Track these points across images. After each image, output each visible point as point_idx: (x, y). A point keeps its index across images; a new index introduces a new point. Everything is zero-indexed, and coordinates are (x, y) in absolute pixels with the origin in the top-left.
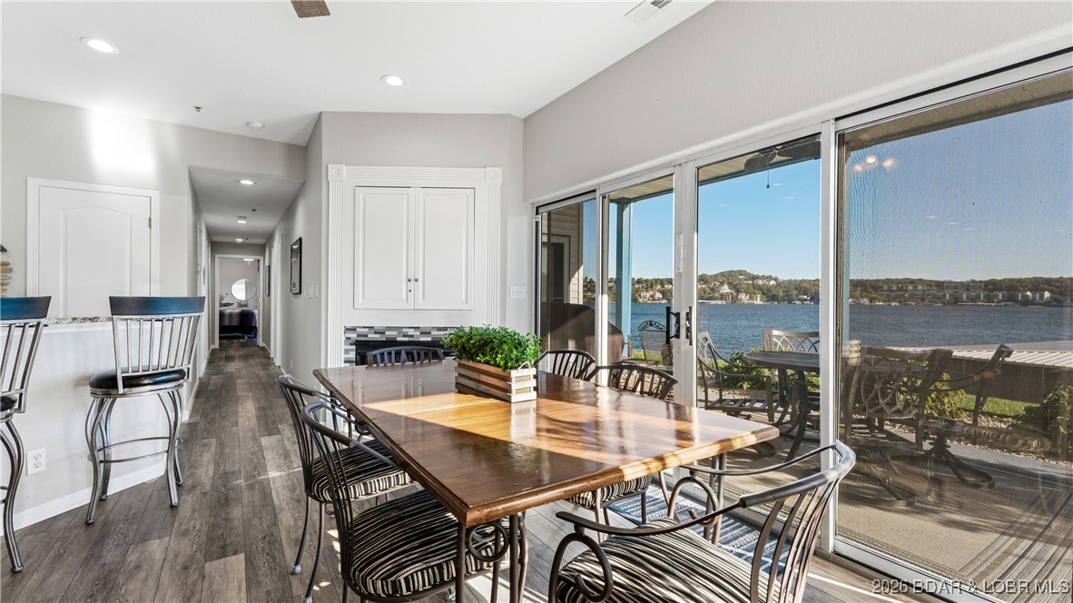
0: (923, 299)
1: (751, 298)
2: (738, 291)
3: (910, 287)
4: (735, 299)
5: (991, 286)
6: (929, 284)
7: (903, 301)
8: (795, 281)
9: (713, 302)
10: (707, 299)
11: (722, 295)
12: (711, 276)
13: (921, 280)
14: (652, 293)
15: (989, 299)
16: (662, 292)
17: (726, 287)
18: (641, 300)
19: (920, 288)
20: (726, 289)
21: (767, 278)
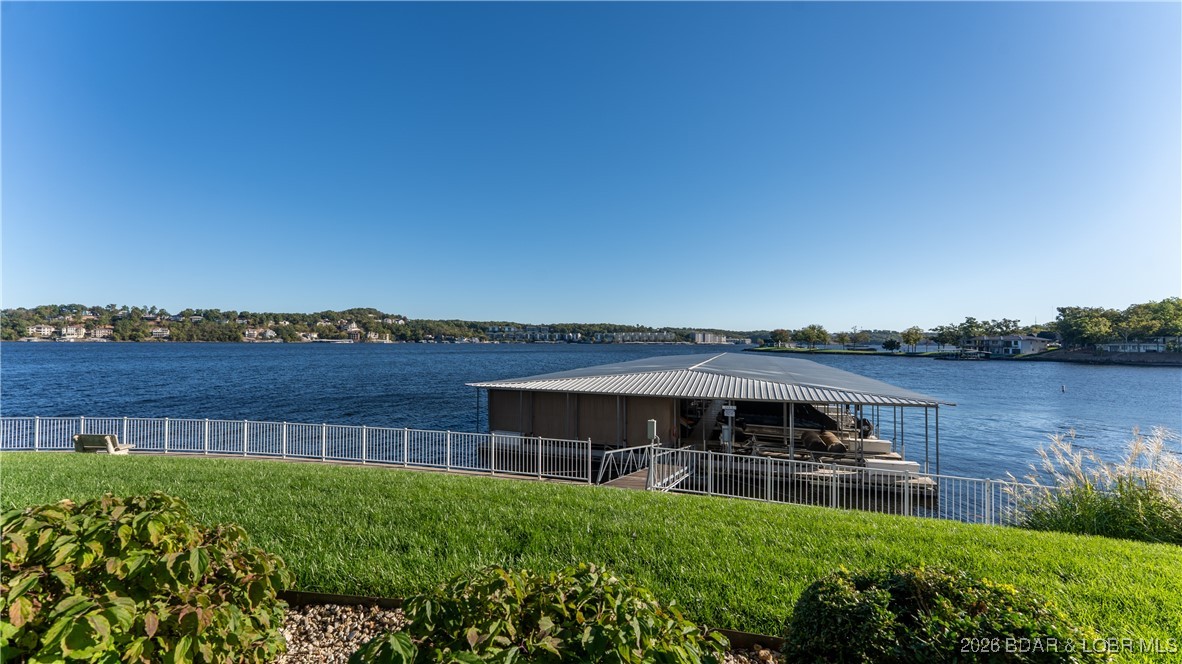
0: (514, 339)
1: (380, 337)
2: (367, 330)
3: (507, 329)
4: (364, 338)
5: (552, 329)
6: (518, 326)
7: (502, 340)
8: (422, 321)
9: (339, 341)
10: (332, 338)
11: (350, 334)
12: (338, 314)
13: (513, 323)
14: (261, 330)
15: (551, 338)
16: (276, 330)
17: (354, 325)
18: (245, 339)
19: (512, 329)
20: (354, 327)
21: (397, 317)
